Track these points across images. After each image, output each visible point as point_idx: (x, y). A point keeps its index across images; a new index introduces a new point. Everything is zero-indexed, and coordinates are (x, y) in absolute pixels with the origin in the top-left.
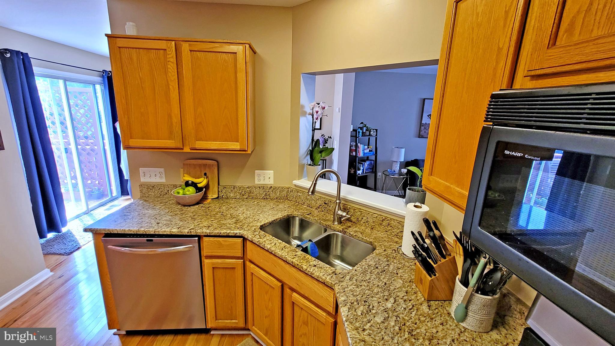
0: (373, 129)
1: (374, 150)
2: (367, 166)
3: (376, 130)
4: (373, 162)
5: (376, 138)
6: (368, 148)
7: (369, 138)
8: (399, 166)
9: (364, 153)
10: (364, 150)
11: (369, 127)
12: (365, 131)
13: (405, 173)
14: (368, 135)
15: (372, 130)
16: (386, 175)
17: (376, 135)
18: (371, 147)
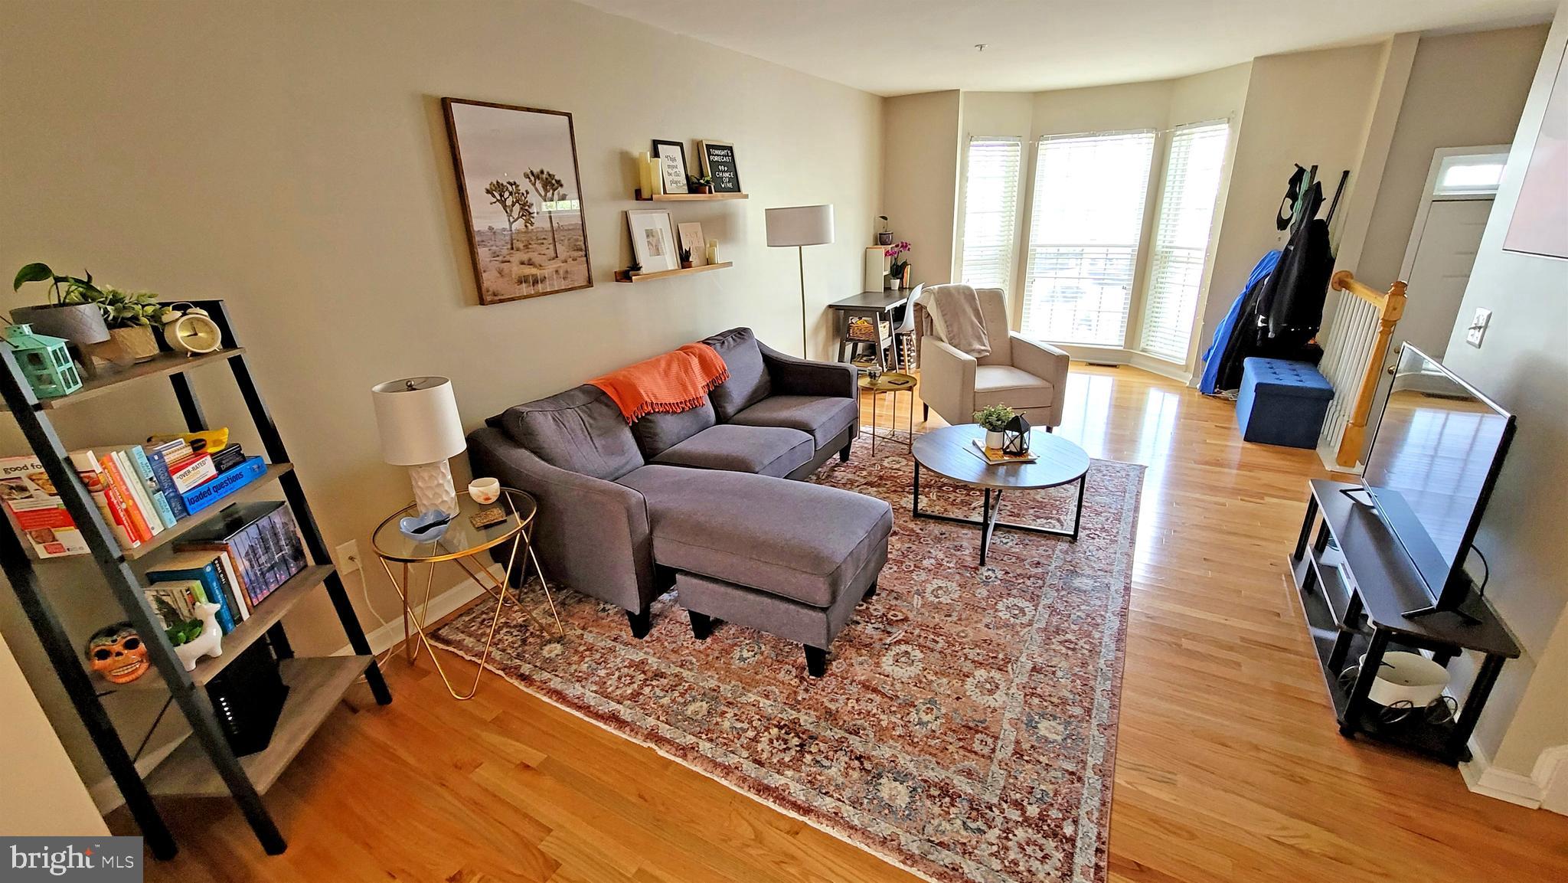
0: (183, 308)
1: (255, 446)
2: (243, 565)
3: (214, 309)
4: (277, 518)
5: (237, 365)
6: (198, 447)
7: (179, 381)
8: (450, 477)
9: (180, 498)
10: (164, 478)
11: (128, 293)
12: (99, 333)
13: (494, 499)
14: (153, 359)
15: (171, 315)
16: (406, 561)
17: (228, 342)
18: (218, 439)
